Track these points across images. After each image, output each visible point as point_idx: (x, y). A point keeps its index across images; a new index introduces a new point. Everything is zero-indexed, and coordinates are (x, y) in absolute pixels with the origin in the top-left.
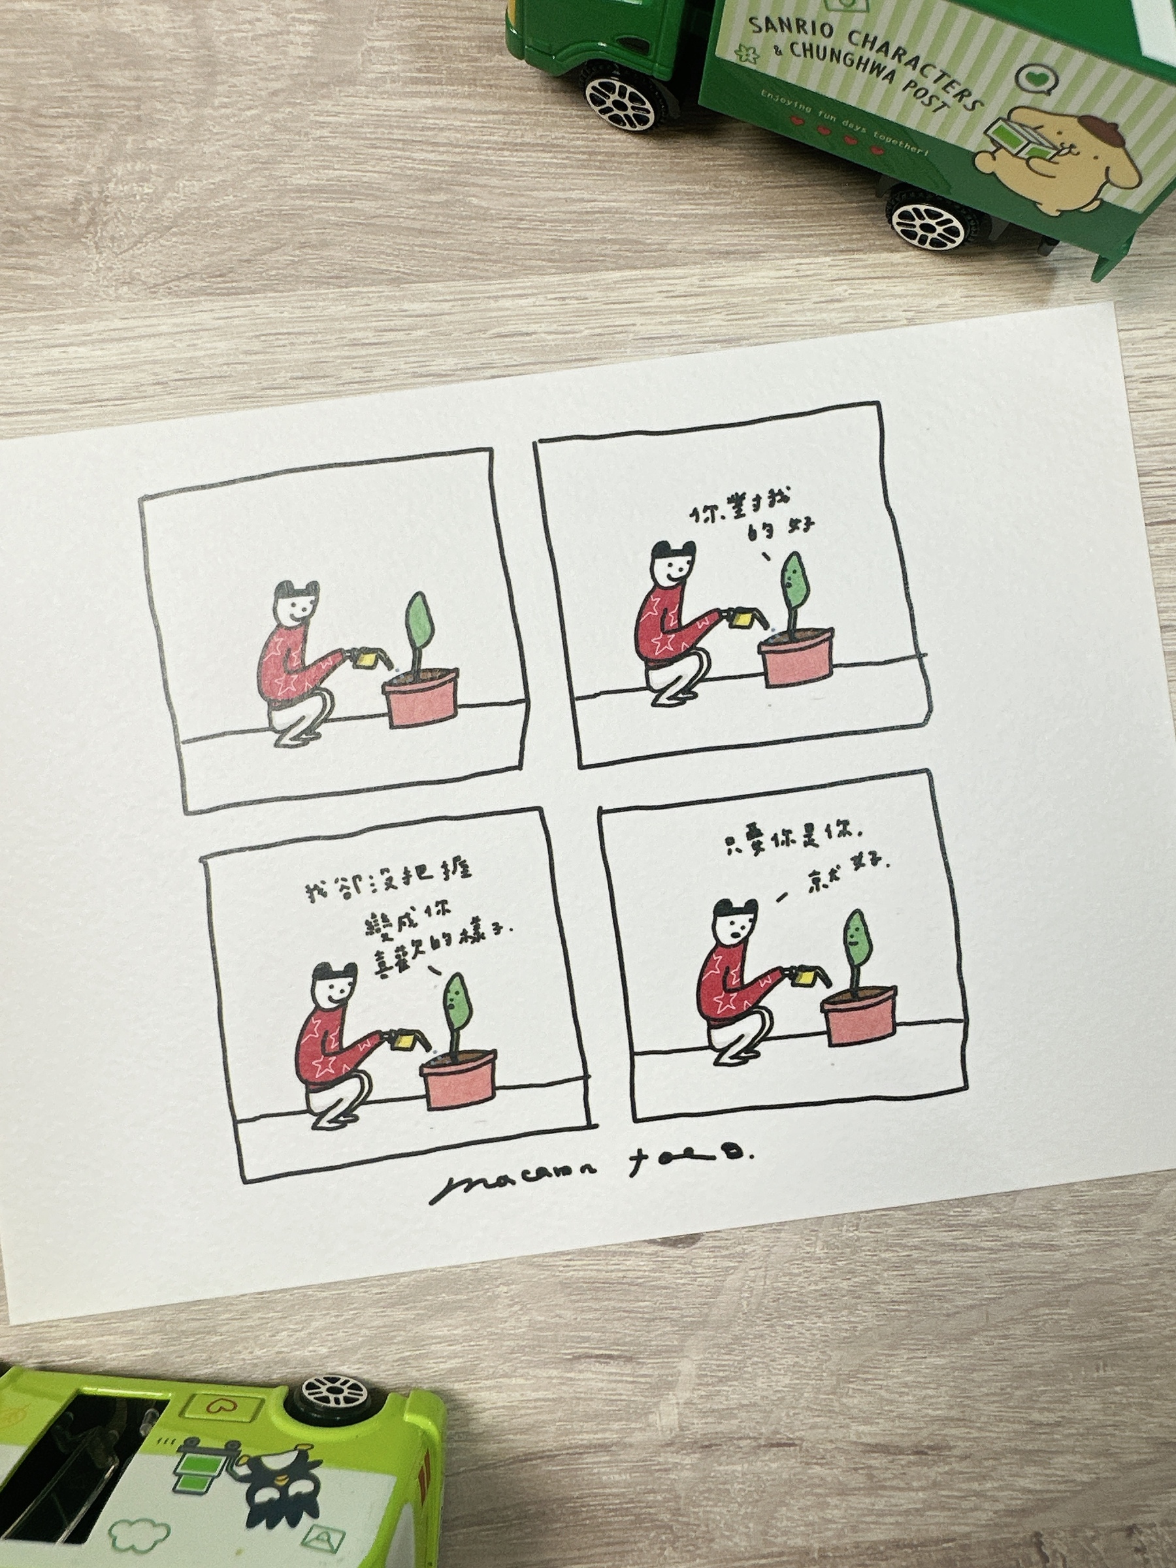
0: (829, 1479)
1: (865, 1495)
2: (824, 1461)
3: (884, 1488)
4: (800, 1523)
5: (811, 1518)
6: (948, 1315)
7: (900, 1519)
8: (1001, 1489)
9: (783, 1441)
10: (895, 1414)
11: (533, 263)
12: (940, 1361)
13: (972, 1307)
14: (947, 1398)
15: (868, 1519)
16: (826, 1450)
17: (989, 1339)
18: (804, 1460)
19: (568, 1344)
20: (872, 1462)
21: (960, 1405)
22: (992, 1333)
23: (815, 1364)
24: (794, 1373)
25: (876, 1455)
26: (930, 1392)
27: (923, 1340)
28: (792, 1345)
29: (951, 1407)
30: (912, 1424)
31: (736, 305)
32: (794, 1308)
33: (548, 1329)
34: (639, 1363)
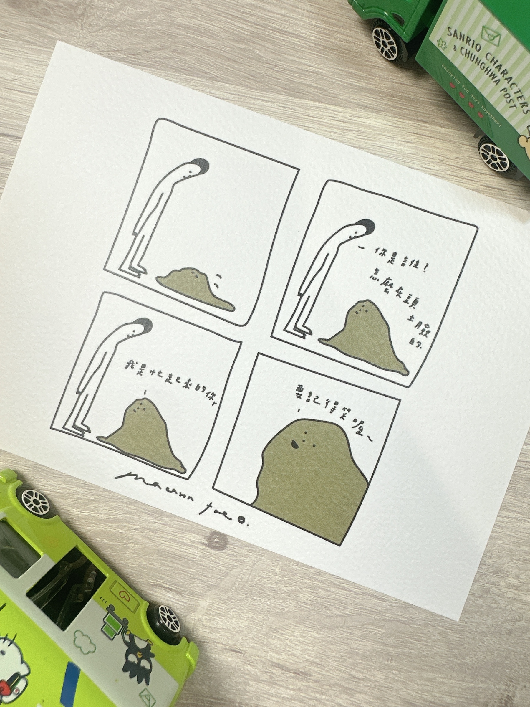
0: (253, 673)
1: (266, 685)
2: (253, 664)
3: (276, 684)
6: (327, 616)
7: (279, 700)
8: (328, 701)
9: (237, 650)
10: (290, 653)
11: (276, 87)
12: (317, 635)
13: (340, 616)
14: (316, 653)
15: (266, 696)
16: (255, 660)
17: (343, 632)
18: (244, 661)
19: (154, 578)
20: (274, 671)
21: (321, 658)
22: (345, 630)
23: (261, 620)
24: (250, 621)
25: (277, 669)
26: (309, 648)
27: (313, 623)
28: (253, 609)
29: (317, 658)
30: (296, 660)
31: (363, 132)
32: (259, 592)
33: (147, 569)
34: (182, 596)
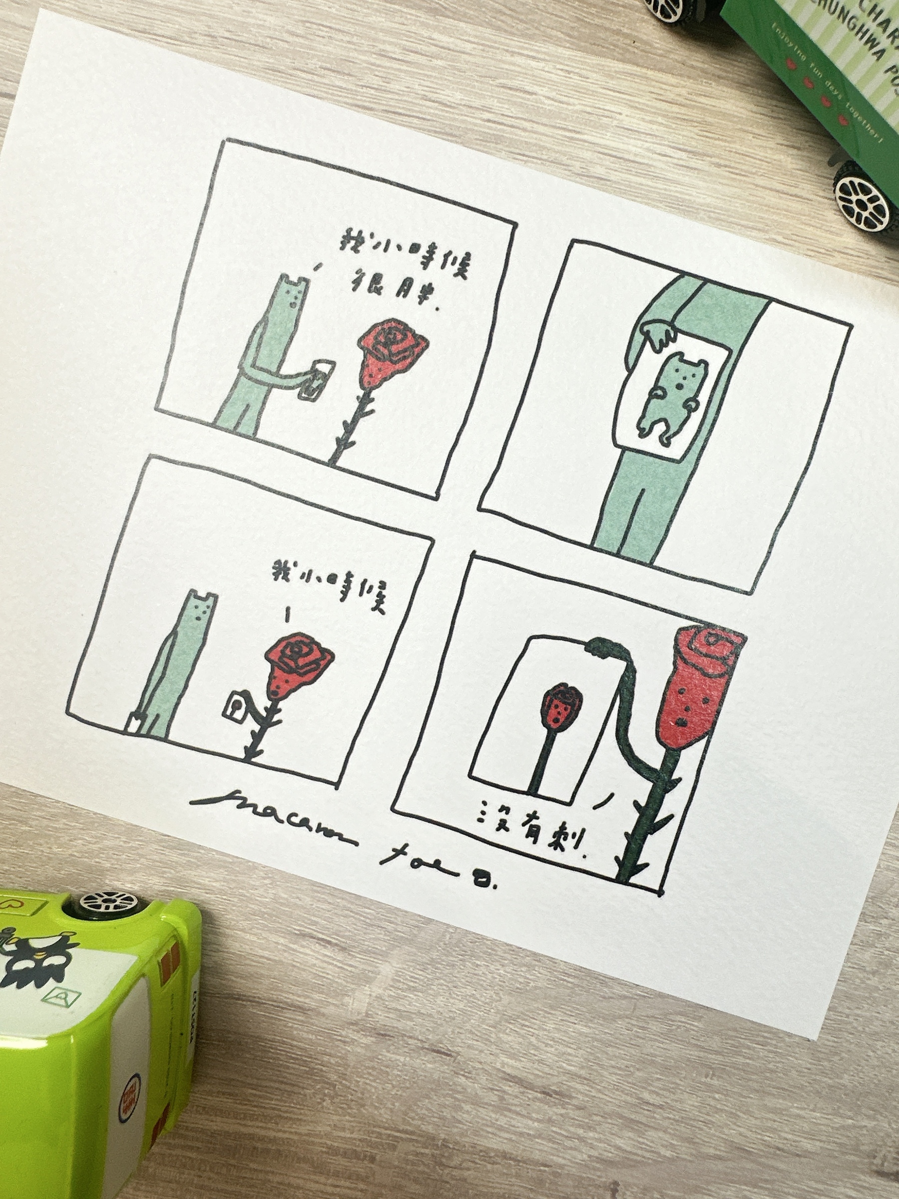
0: (469, 1090)
1: (492, 1111)
2: (470, 1075)
3: (510, 1110)
4: (435, 1115)
5: (445, 1114)
6: (604, 998)
7: (514, 1138)
8: (600, 1140)
9: (443, 1050)
10: (536, 1058)
12: (585, 1030)
13: (625, 997)
14: (582, 1060)
15: (489, 1130)
16: (474, 1068)
17: (630, 1026)
18: (454, 1069)
19: (299, 922)
20: (506, 1088)
21: (590, 1068)
22: (635, 1023)
23: (487, 1000)
24: (469, 1002)
25: (511, 1084)
26: (569, 1050)
27: (578, 1009)
28: (474, 981)
29: (582, 1068)
30: (547, 1070)
32: (485, 953)
33: (287, 906)
34: (349, 954)
